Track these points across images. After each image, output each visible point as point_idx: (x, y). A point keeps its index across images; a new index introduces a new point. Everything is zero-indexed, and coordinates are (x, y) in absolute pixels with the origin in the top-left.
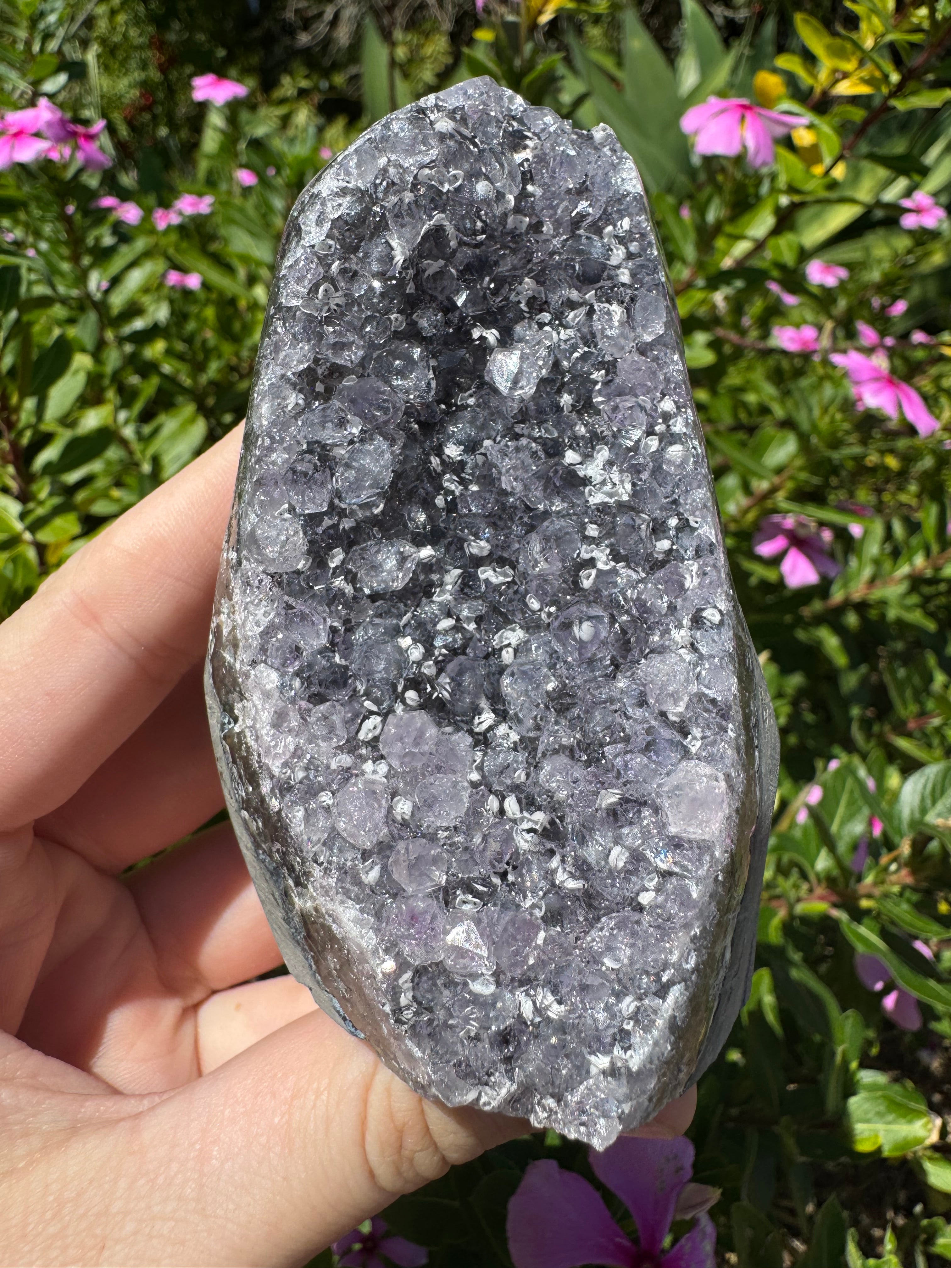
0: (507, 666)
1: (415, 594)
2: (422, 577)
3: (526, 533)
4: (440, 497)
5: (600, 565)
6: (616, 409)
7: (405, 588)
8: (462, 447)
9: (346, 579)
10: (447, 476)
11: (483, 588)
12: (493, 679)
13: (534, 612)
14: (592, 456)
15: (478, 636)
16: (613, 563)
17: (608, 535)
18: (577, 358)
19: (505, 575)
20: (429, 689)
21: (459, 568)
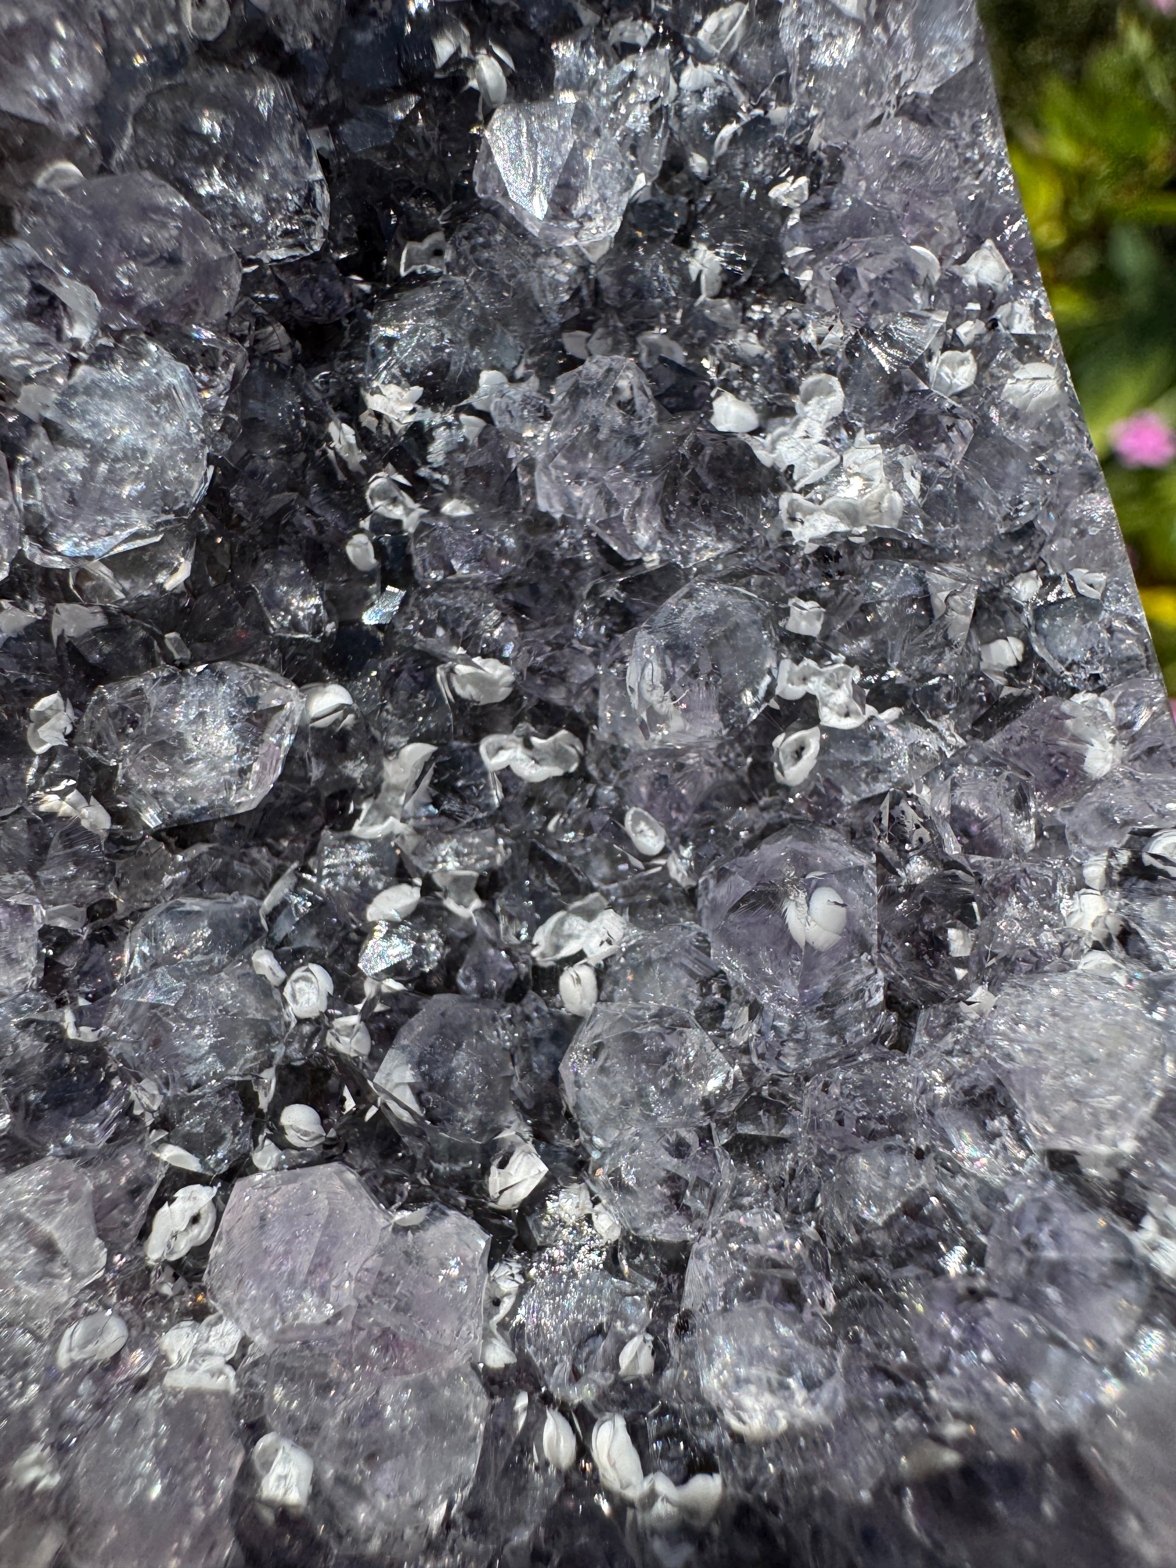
0: (578, 1020)
1: (300, 819)
2: (316, 771)
3: (610, 635)
4: (360, 538)
5: (830, 718)
6: (846, 278)
7: (265, 808)
8: (418, 391)
9: (81, 787)
10: (378, 481)
11: (496, 796)
12: (539, 1060)
13: (646, 859)
14: (788, 411)
15: (487, 929)
16: (870, 710)
17: (855, 631)
18: (735, 138)
19: (559, 756)
20: (350, 1105)
21: (425, 739)
